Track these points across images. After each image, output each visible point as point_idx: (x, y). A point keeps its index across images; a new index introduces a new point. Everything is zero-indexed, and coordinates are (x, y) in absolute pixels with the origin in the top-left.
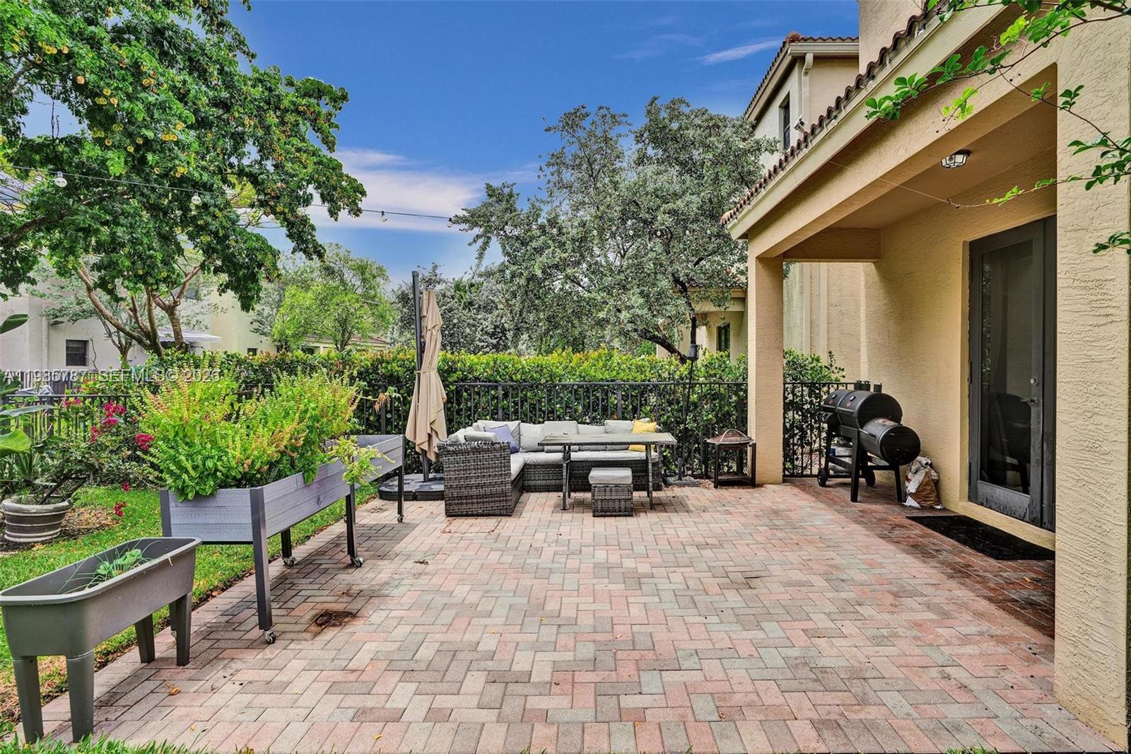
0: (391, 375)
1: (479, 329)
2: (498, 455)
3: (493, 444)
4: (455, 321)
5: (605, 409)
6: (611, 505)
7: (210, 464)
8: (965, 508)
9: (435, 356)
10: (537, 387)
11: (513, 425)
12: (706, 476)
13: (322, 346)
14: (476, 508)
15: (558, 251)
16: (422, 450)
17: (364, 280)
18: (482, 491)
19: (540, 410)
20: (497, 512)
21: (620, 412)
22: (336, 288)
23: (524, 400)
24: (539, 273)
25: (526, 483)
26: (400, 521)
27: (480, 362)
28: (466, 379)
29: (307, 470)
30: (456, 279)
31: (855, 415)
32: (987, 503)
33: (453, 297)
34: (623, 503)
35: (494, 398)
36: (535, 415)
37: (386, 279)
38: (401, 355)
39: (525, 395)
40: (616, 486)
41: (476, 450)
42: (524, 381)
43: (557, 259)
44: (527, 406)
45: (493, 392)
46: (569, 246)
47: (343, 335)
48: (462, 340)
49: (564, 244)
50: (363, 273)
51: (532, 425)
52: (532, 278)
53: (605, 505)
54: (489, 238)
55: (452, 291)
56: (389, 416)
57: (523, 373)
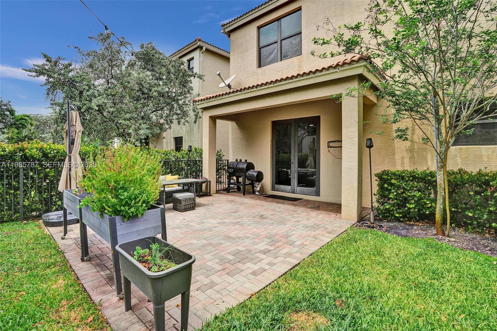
8: (272, 193)
31: (245, 169)
32: (278, 190)
34: (191, 205)
40: (190, 199)
53: (186, 207)
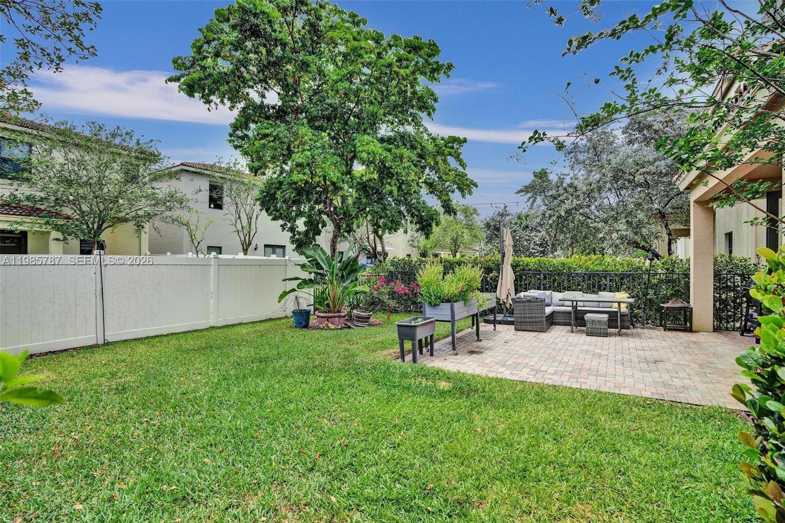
0: (489, 268)
1: (532, 242)
2: (539, 304)
3: (537, 299)
4: (517, 238)
5: (600, 286)
6: (596, 331)
7: (438, 294)
9: (509, 259)
10: (562, 274)
11: (548, 292)
12: (661, 325)
13: (442, 253)
14: (528, 328)
15: (575, 200)
16: (503, 302)
17: (466, 217)
18: (531, 320)
19: (563, 286)
20: (539, 330)
21: (608, 287)
22: (452, 221)
23: (554, 281)
24: (563, 214)
25: (554, 321)
26: (495, 330)
27: (531, 262)
28: (524, 270)
29: (465, 300)
30: (518, 212)
33: (516, 224)
34: (602, 330)
35: (538, 279)
36: (559, 288)
37: (478, 215)
38: (493, 258)
39: (555, 278)
40: (599, 322)
41: (529, 301)
42: (555, 271)
43: (575, 205)
44: (556, 284)
45: (538, 276)
46: (582, 196)
47: (455, 247)
48: (521, 249)
49: (579, 196)
50: (466, 213)
51: (557, 293)
52: (560, 217)
53: (593, 331)
54: (536, 198)
55: (516, 219)
56: (487, 287)
57: (554, 267)
